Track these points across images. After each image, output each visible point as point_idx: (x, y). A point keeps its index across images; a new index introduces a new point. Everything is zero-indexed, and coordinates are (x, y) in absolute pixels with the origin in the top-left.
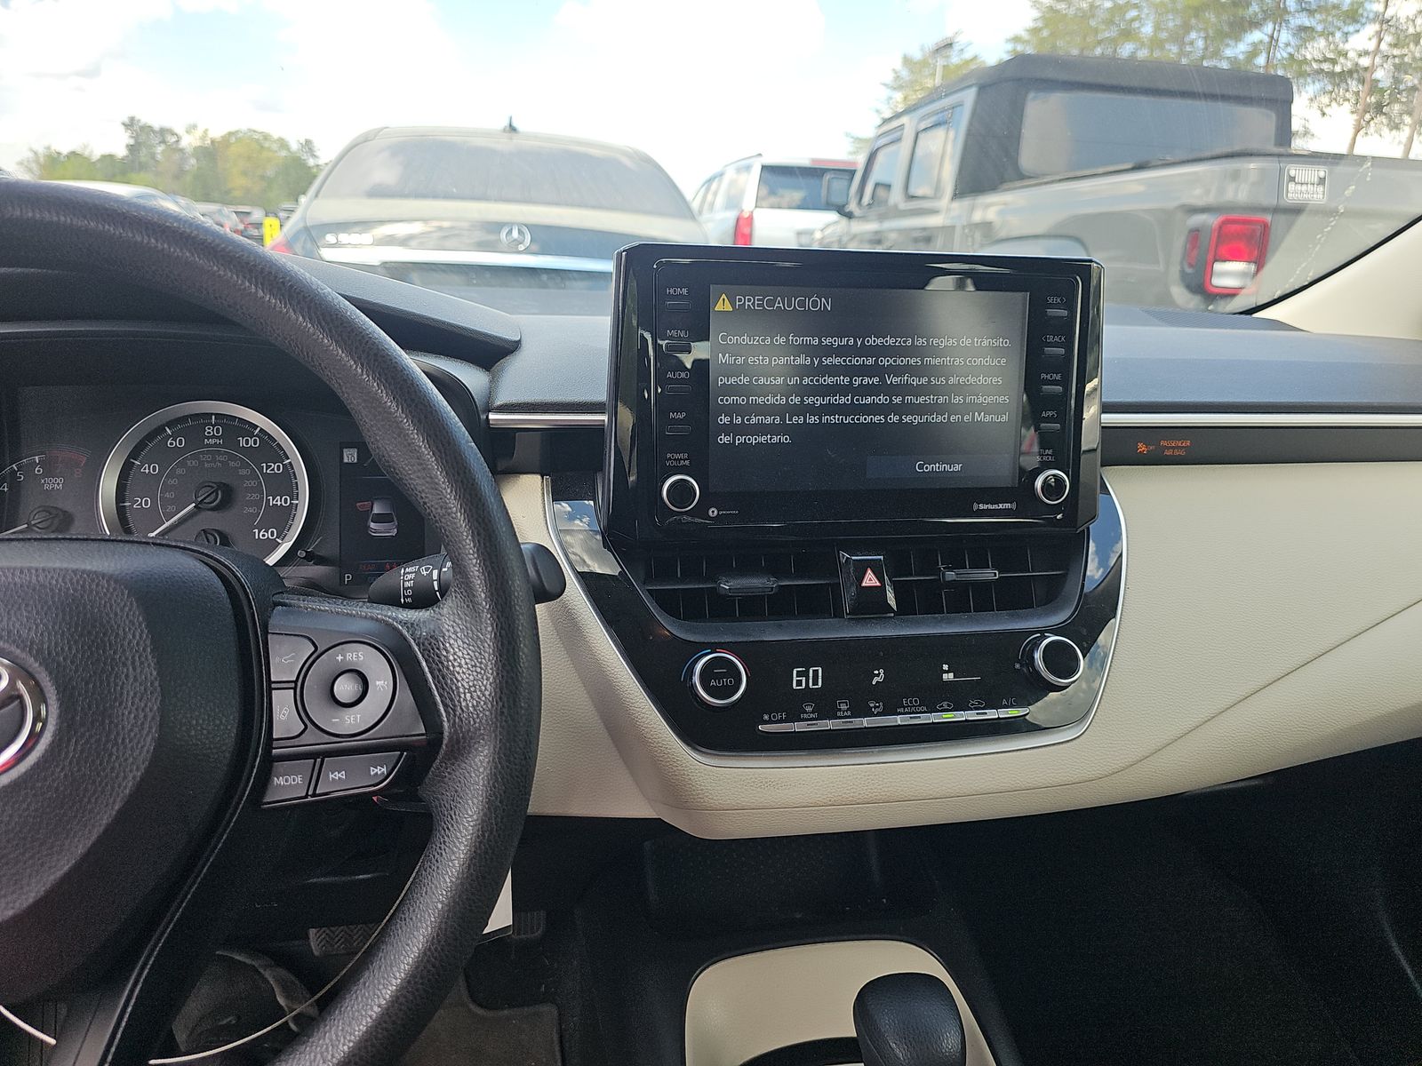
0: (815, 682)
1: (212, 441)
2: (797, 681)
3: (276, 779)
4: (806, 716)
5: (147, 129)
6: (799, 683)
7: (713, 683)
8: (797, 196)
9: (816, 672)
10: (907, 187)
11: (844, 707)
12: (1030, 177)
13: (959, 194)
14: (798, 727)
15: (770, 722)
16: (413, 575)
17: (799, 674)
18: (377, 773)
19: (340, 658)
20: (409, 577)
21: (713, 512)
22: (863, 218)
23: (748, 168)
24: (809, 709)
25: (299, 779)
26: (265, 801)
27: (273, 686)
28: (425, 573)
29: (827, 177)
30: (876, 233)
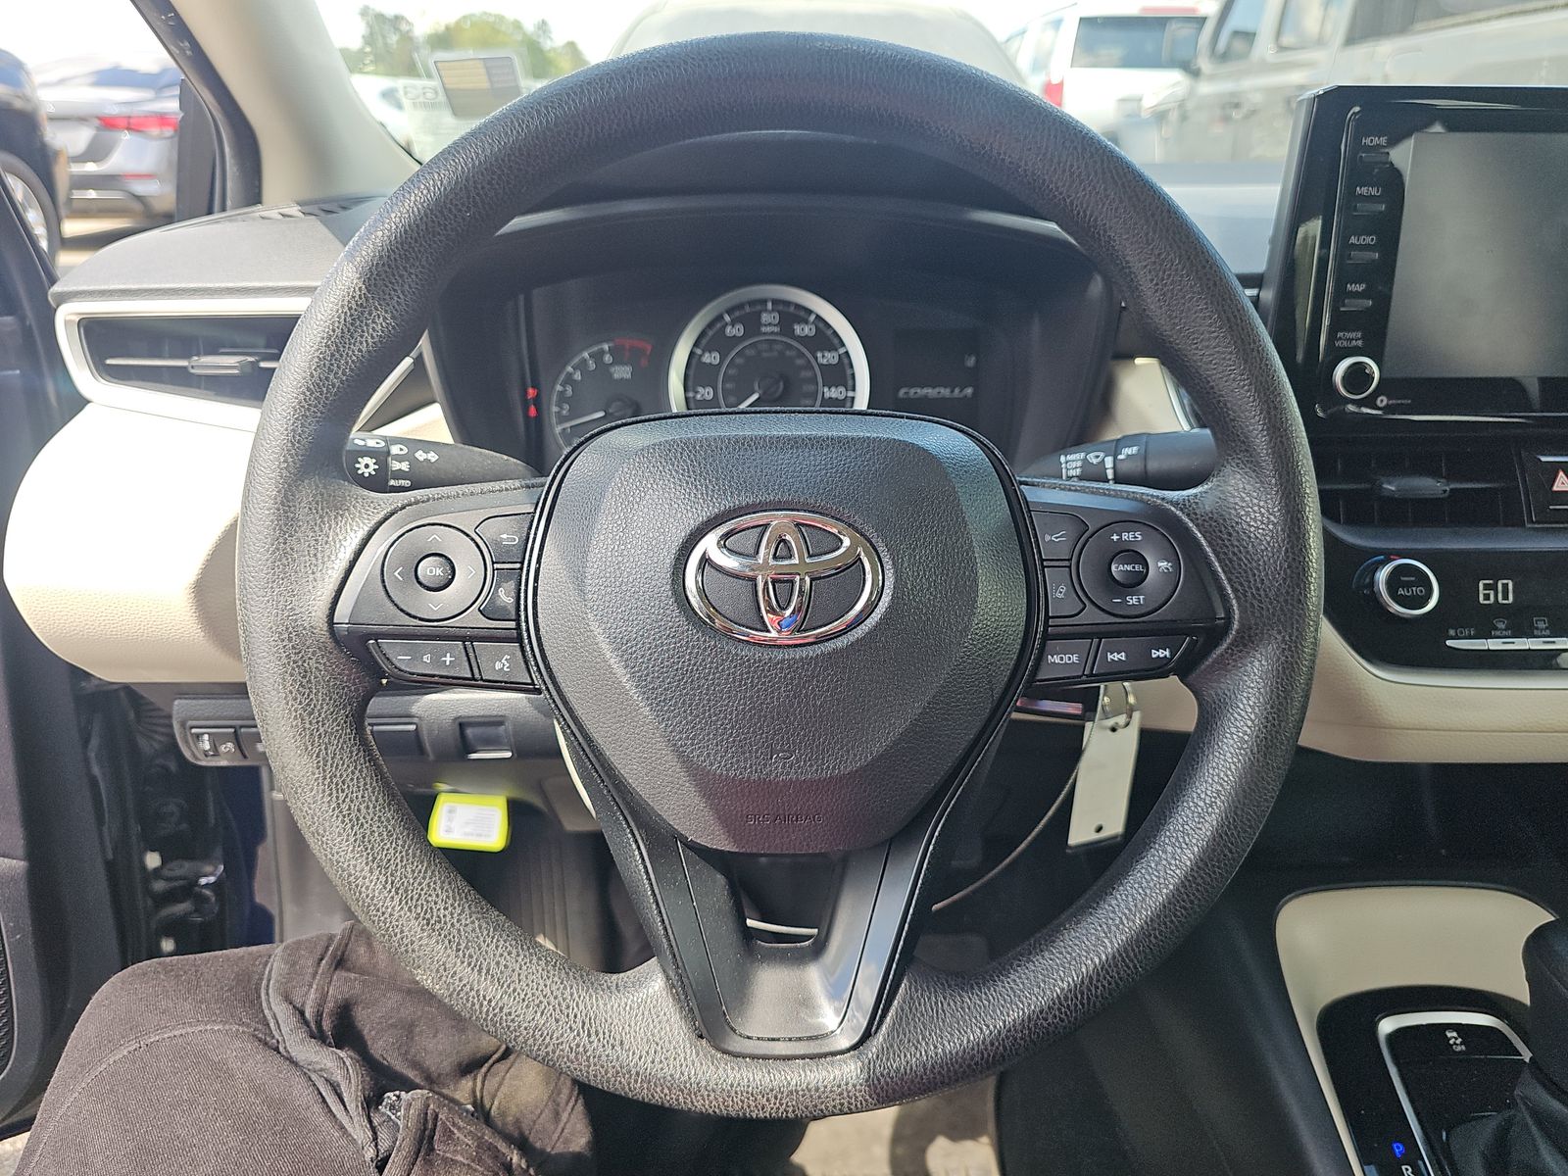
0: (1506, 597)
1: (769, 329)
2: (1484, 595)
3: (1049, 657)
4: (1498, 633)
5: (380, 18)
6: (1487, 597)
7: (1401, 592)
8: (1117, 52)
9: (1505, 586)
10: (1279, 33)
11: (1541, 625)
12: (1452, 14)
13: (1351, 40)
14: (1494, 644)
15: (1456, 637)
16: (1079, 464)
17: (1487, 586)
18: (1159, 657)
19: (1115, 537)
20: (1074, 465)
21: (1382, 401)
22: (1212, 78)
23: (1057, 24)
24: (1501, 626)
25: (1075, 658)
26: (1038, 678)
27: (1045, 563)
28: (1095, 461)
29: (1173, 26)
30: (1232, 94)
